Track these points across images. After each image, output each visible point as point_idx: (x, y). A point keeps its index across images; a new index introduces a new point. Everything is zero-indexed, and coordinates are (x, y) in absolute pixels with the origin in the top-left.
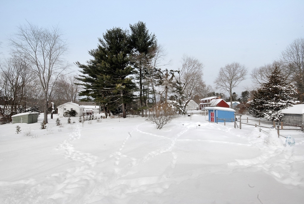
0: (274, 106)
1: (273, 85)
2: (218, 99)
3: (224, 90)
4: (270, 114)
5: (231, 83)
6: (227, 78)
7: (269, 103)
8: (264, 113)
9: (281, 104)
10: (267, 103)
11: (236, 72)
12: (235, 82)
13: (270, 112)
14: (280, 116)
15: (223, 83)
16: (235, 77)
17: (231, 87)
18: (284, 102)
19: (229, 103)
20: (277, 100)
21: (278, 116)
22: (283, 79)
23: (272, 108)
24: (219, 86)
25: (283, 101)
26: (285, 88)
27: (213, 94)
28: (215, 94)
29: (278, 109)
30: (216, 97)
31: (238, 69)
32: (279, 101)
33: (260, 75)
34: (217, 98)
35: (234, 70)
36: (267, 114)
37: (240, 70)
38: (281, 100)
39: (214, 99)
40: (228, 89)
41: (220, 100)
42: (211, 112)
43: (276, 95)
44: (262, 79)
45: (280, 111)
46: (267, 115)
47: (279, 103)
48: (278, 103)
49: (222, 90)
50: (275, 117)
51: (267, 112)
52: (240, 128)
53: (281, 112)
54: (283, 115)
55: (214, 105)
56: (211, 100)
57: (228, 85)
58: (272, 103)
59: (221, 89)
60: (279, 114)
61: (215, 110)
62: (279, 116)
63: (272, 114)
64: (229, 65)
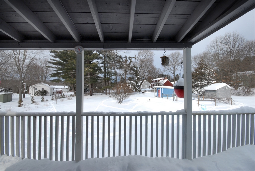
0: (200, 84)
1: (199, 70)
3: (169, 72)
4: (197, 91)
5: (175, 66)
6: (172, 63)
7: (197, 82)
8: (194, 90)
9: (204, 83)
10: (196, 83)
11: (178, 59)
12: (177, 66)
13: (198, 89)
14: (203, 92)
15: (169, 67)
16: (177, 63)
17: (174, 70)
18: (206, 82)
19: (173, 83)
20: (202, 81)
21: (202, 92)
22: (206, 66)
23: (198, 86)
24: (166, 70)
25: (206, 81)
26: (207, 72)
27: (162, 76)
28: (163, 75)
29: (202, 87)
30: (163, 78)
31: (180, 56)
32: (203, 81)
33: (194, 62)
35: (177, 57)
36: (195, 90)
37: (181, 58)
38: (204, 81)
39: (162, 79)
40: (172, 72)
41: (166, 80)
42: (159, 90)
43: (201, 77)
44: (195, 65)
45: (203, 88)
46: (196, 91)
47: (203, 83)
48: (202, 83)
49: (168, 73)
50: (200, 92)
51: (195, 89)
52: (177, 101)
53: (204, 89)
54: (205, 91)
55: (162, 84)
56: (160, 80)
57: (172, 68)
58: (198, 83)
59: (167, 72)
60: (203, 90)
61: (161, 88)
62: (203, 91)
63: (198, 91)
64: (173, 53)
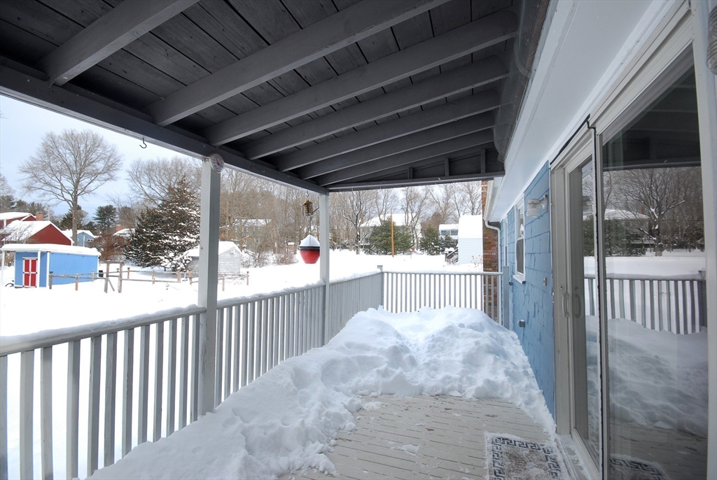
0: (178, 243)
1: (179, 206)
2: (34, 220)
3: (53, 196)
4: (171, 259)
5: (78, 181)
6: (67, 165)
7: (170, 237)
8: (161, 257)
9: (189, 240)
10: (167, 238)
11: (94, 156)
12: (88, 180)
13: (171, 255)
14: (187, 262)
15: (54, 178)
16: (90, 168)
17: (75, 192)
18: (192, 238)
19: (68, 233)
20: (182, 235)
21: (184, 261)
22: (193, 197)
23: (172, 248)
24: (38, 185)
25: (192, 235)
26: (195, 212)
27: (21, 206)
29: (183, 249)
30: (27, 215)
31: (100, 150)
32: (185, 235)
33: (146, 177)
34: (30, 219)
35: (88, 152)
36: (165, 258)
37: (104, 156)
38: (188, 233)
39: (20, 219)
40: (69, 197)
41: (39, 226)
42: (27, 258)
43: (183, 224)
44: (150, 187)
45: (186, 252)
46: (166, 260)
47: (186, 239)
48: (184, 239)
49: (47, 197)
50: (179, 264)
51: (165, 254)
52: (120, 291)
53: (188, 255)
54: (191, 259)
55: (23, 238)
56: (9, 221)
57: (69, 185)
58: (174, 238)
59: (44, 194)
60: (185, 258)
61: (44, 254)
62: (186, 260)
63: (174, 259)
64: (75, 133)
